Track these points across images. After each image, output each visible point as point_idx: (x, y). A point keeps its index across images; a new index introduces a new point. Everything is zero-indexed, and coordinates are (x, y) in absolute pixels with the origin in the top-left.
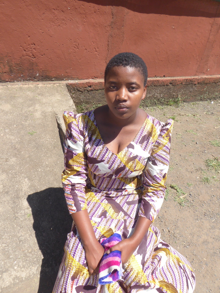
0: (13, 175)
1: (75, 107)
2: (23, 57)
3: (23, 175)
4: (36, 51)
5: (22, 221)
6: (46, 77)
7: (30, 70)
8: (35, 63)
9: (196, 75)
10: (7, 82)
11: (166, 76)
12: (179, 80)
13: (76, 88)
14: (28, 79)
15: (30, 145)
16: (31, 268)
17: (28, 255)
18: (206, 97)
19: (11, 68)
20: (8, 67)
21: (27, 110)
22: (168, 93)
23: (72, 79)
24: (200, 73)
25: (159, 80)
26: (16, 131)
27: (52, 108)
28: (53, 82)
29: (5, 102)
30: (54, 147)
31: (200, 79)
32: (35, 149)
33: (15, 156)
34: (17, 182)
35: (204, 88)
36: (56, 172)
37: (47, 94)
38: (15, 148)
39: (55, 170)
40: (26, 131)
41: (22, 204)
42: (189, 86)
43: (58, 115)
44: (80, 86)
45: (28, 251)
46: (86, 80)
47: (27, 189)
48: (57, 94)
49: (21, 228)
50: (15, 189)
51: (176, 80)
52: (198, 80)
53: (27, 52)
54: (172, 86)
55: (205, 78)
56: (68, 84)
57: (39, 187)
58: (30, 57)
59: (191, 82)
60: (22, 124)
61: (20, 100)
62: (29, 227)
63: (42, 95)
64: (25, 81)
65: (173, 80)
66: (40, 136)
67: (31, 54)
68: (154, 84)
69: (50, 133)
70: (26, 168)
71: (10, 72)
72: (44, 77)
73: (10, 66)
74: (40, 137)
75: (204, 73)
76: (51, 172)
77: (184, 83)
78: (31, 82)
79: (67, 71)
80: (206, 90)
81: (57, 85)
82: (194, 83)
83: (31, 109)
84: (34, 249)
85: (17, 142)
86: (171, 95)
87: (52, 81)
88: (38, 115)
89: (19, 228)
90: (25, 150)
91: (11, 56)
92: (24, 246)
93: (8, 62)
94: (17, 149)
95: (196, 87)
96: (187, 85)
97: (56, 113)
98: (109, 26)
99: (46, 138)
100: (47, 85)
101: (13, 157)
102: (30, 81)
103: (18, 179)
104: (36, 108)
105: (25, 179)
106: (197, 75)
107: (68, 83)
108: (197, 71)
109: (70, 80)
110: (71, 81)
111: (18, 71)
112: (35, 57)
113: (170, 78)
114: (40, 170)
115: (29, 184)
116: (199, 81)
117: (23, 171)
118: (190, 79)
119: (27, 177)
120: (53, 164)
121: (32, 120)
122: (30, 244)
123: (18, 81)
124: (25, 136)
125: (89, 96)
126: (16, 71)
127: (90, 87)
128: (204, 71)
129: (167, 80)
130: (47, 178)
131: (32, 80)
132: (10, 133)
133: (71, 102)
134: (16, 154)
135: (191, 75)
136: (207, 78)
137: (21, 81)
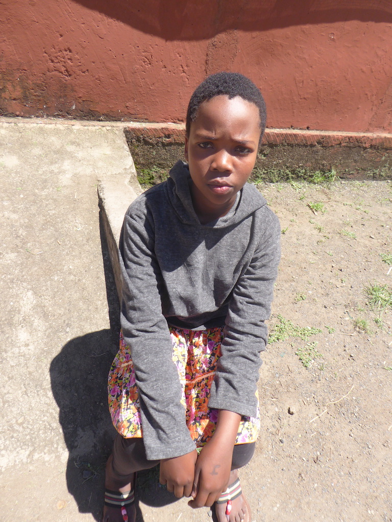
0: (7, 284)
1: (134, 170)
2: (48, 73)
3: (25, 284)
4: (72, 64)
5: (13, 366)
6: (89, 113)
7: (60, 97)
8: (70, 86)
9: (367, 131)
10: (18, 116)
11: (311, 128)
12: (336, 136)
13: (142, 136)
14: (56, 114)
15: (44, 231)
16: (18, 452)
17: (15, 427)
18: (383, 174)
19: (25, 91)
20: (20, 90)
21: (48, 169)
22: (314, 161)
23: (137, 119)
24: (376, 128)
25: (298, 134)
26: (22, 204)
27: (92, 170)
28: (101, 122)
29: (8, 152)
30: (88, 240)
31: (376, 138)
32: (52, 240)
33: (15, 249)
34: (12, 296)
35: (382, 157)
36: (84, 284)
37: (88, 144)
38: (18, 236)
39: (84, 281)
40: (40, 206)
41: (17, 336)
42: (353, 150)
43: (102, 183)
44: (150, 134)
45: (17, 421)
46: (161, 124)
47: (29, 311)
48: (106, 144)
49: (10, 378)
50: (8, 310)
51: (329, 136)
52: (372, 140)
53: (56, 65)
54: (322, 148)
55: (385, 137)
56: (127, 129)
57: (50, 309)
58: (62, 73)
59: (358, 143)
60: (35, 195)
61: (37, 151)
62: (23, 378)
63: (79, 145)
64: (50, 117)
65: (323, 137)
66: (65, 218)
67: (63, 69)
68: (287, 141)
69: (83, 214)
70: (32, 273)
71: (23, 99)
72: (86, 112)
73: (25, 89)
74: (64, 220)
75: (384, 129)
76: (76, 283)
77: (345, 144)
78: (61, 120)
79: (127, 104)
80: (386, 161)
81: (108, 128)
82: (364, 145)
83: (55, 168)
84: (28, 418)
85: (21, 226)
86: (319, 164)
87: (99, 121)
88: (65, 179)
90: (35, 241)
91: (26, 69)
92: (11, 411)
93: (22, 80)
94: (19, 237)
95: (366, 153)
96: (350, 147)
97: (99, 179)
99: (74, 221)
100: (90, 128)
101: (12, 252)
102: (58, 118)
103: (15, 290)
104: (63, 168)
105: (28, 293)
106: (371, 132)
107: (128, 127)
108: (370, 124)
109: (133, 121)
110: (134, 123)
111: (39, 98)
112: (70, 75)
113: (318, 132)
114: (56, 279)
115: (35, 302)
116: (374, 143)
117: (25, 277)
118: (355, 137)
119: (32, 289)
120: (82, 270)
121: (53, 188)
122: (21, 409)
123: (37, 117)
124: (37, 216)
125: (165, 154)
126: (34, 98)
127: (168, 136)
128: (385, 125)
129: (313, 136)
130: (68, 294)
131: (63, 117)
132: (11, 209)
133: (130, 161)
134: (17, 246)
135: (358, 130)
136: (388, 138)
137: (43, 117)
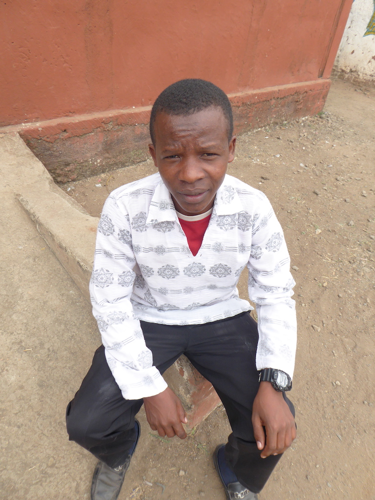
1: (48, 175)
5: (17, 413)
9: (237, 91)
23: (28, 120)
31: (245, 97)
35: (252, 112)
43: (23, 196)
44: (46, 133)
45: (47, 464)
49: (19, 427)
52: (242, 98)
55: (251, 94)
59: (233, 103)
75: (249, 87)
80: (256, 115)
82: (237, 104)
89: (16, 429)
95: (240, 111)
97: (18, 193)
98: (82, 11)
106: (240, 91)
107: (23, 130)
108: (237, 84)
109: (25, 122)
115: (8, 341)
116: (244, 101)
127: (65, 131)
128: (249, 83)
133: (40, 166)
135: (230, 92)
